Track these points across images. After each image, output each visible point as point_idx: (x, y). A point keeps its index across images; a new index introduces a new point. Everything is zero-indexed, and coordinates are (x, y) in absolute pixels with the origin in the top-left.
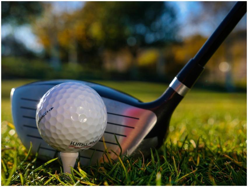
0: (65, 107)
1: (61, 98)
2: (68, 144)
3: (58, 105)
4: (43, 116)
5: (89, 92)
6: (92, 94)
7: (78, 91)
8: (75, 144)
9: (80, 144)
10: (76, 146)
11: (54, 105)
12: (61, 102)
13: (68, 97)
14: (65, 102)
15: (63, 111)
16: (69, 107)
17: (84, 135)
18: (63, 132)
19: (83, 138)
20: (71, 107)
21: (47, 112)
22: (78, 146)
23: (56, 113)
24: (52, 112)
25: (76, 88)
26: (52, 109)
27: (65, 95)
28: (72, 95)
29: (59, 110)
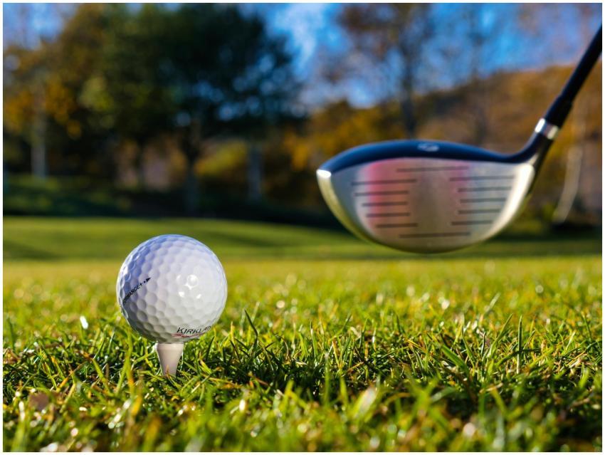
0: (169, 276)
1: (161, 262)
2: (173, 332)
3: (158, 274)
4: (134, 291)
5: (202, 251)
6: (205, 254)
7: (185, 250)
8: (183, 331)
9: (190, 331)
10: (185, 335)
11: (151, 274)
12: (162, 268)
13: (172, 261)
14: (168, 270)
15: (166, 282)
16: (175, 276)
17: (197, 317)
18: (167, 315)
19: (197, 321)
20: (179, 277)
21: (141, 284)
22: (188, 334)
23: (156, 286)
24: (148, 285)
25: (182, 246)
26: (148, 280)
27: (166, 258)
28: (178, 257)
29: (159, 282)
